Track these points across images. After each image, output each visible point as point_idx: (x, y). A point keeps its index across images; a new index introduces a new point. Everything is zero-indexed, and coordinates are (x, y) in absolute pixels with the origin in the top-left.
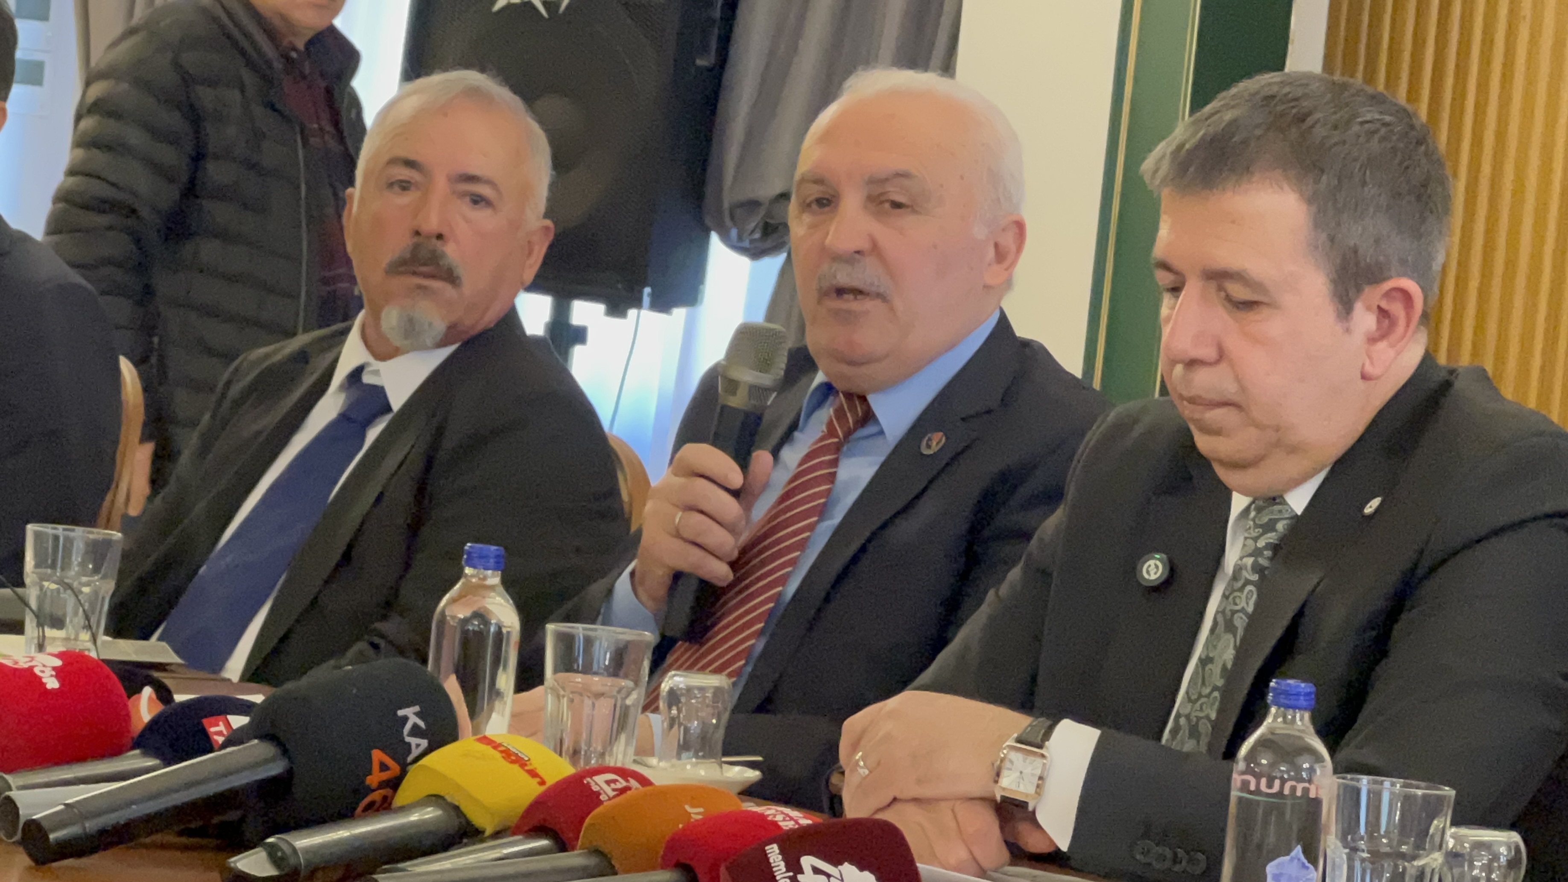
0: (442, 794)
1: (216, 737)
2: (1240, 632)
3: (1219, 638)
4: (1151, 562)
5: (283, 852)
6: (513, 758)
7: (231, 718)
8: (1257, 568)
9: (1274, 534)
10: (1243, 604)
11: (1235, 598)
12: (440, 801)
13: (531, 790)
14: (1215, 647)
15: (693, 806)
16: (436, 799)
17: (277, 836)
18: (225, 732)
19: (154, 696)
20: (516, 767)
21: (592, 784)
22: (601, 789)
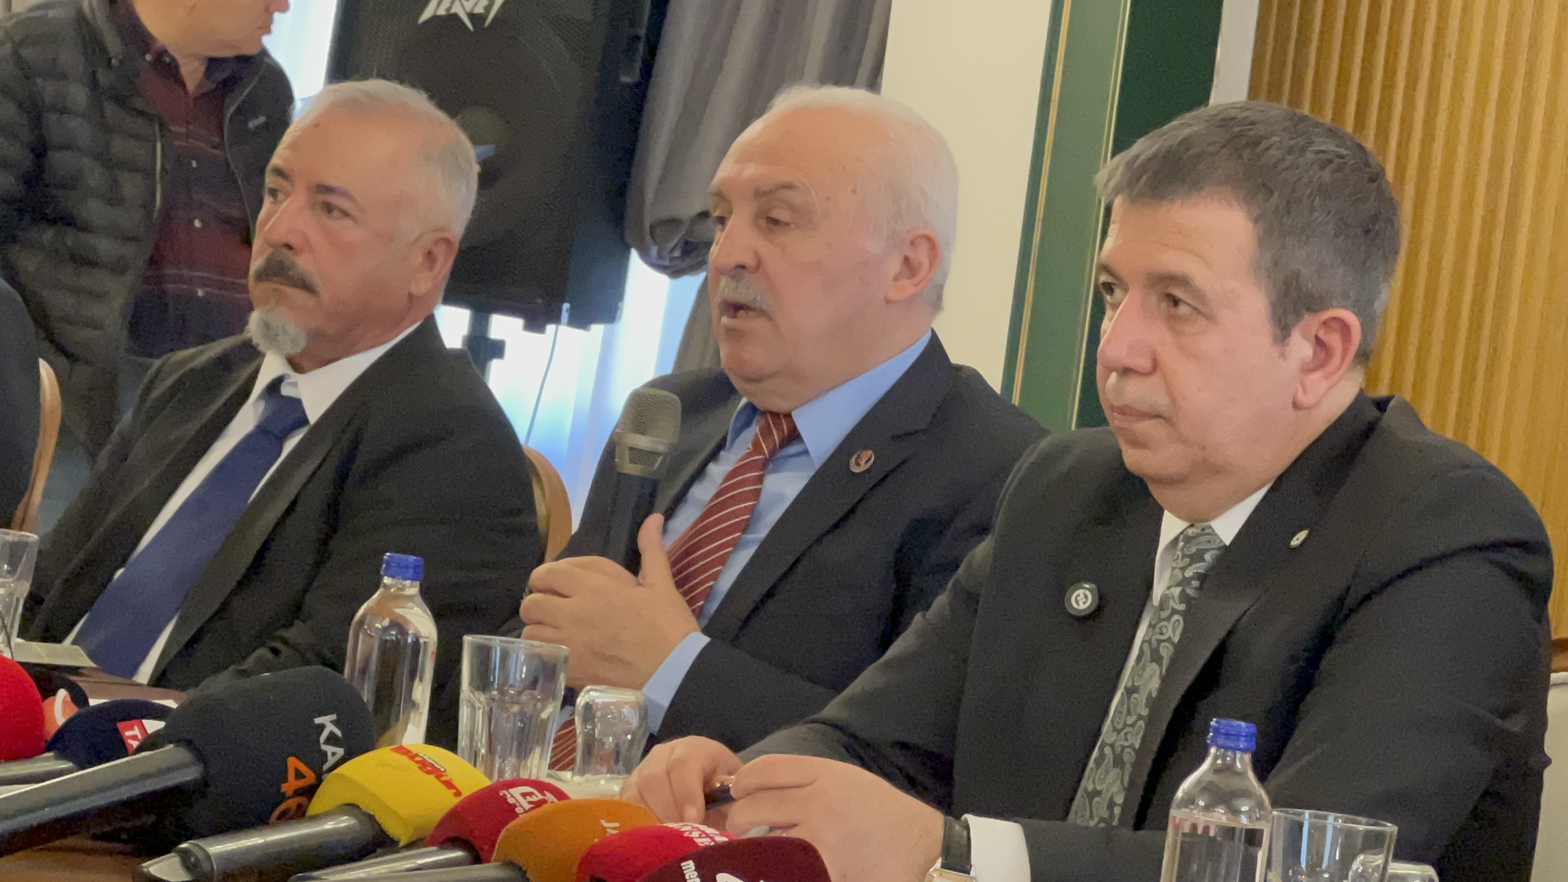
0: (357, 803)
1: (130, 742)
2: (1165, 662)
3: (1144, 669)
4: (1080, 592)
5: (197, 859)
6: (429, 768)
7: (145, 722)
8: (1184, 598)
9: (1202, 564)
10: (1169, 633)
11: (1161, 628)
12: (356, 811)
13: (447, 801)
14: (1140, 676)
15: (609, 821)
16: (351, 808)
17: (190, 841)
18: (140, 737)
19: (69, 699)
20: (432, 778)
21: (508, 796)
22: (517, 801)
